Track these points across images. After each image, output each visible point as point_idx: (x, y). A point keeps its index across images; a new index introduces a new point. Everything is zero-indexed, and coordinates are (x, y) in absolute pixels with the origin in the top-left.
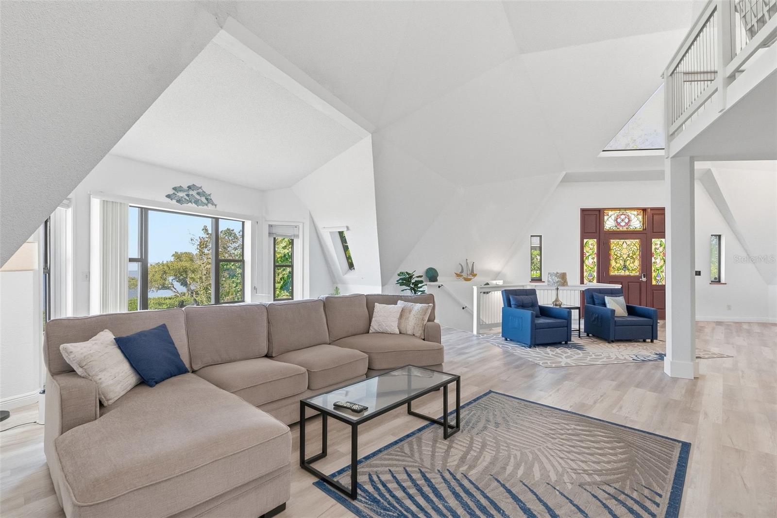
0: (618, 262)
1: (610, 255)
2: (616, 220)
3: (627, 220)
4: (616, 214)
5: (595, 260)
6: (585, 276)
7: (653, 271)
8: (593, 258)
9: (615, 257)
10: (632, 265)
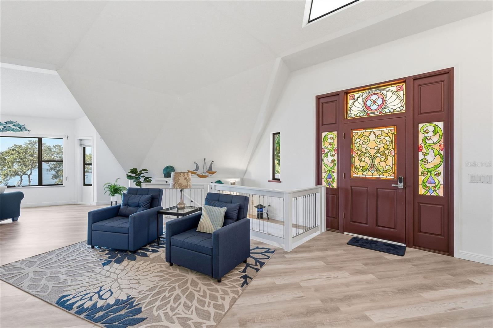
0: (363, 159)
1: (351, 150)
2: (365, 104)
3: (380, 102)
4: (364, 96)
5: (335, 158)
6: (323, 178)
7: (420, 174)
8: (333, 156)
9: (359, 153)
10: (383, 164)
